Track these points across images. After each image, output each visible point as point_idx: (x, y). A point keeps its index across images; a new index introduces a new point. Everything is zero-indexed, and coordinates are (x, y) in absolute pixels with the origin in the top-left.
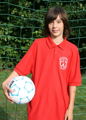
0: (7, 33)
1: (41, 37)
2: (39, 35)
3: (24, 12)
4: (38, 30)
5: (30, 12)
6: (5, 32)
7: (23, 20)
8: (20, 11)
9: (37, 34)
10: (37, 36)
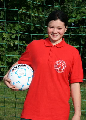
0: (13, 37)
3: (34, 11)
5: (41, 10)
6: (11, 35)
7: (33, 21)
8: (29, 10)
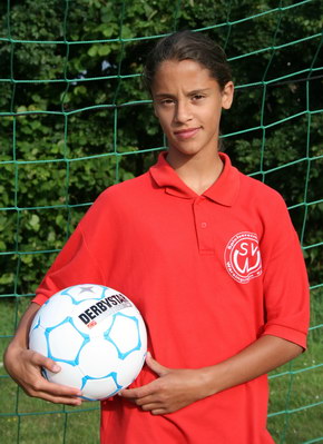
1: (46, 130)
2: (37, 125)
4: (28, 103)
9: (25, 122)
10: (27, 131)
